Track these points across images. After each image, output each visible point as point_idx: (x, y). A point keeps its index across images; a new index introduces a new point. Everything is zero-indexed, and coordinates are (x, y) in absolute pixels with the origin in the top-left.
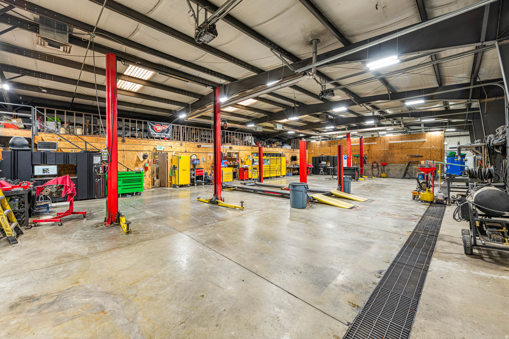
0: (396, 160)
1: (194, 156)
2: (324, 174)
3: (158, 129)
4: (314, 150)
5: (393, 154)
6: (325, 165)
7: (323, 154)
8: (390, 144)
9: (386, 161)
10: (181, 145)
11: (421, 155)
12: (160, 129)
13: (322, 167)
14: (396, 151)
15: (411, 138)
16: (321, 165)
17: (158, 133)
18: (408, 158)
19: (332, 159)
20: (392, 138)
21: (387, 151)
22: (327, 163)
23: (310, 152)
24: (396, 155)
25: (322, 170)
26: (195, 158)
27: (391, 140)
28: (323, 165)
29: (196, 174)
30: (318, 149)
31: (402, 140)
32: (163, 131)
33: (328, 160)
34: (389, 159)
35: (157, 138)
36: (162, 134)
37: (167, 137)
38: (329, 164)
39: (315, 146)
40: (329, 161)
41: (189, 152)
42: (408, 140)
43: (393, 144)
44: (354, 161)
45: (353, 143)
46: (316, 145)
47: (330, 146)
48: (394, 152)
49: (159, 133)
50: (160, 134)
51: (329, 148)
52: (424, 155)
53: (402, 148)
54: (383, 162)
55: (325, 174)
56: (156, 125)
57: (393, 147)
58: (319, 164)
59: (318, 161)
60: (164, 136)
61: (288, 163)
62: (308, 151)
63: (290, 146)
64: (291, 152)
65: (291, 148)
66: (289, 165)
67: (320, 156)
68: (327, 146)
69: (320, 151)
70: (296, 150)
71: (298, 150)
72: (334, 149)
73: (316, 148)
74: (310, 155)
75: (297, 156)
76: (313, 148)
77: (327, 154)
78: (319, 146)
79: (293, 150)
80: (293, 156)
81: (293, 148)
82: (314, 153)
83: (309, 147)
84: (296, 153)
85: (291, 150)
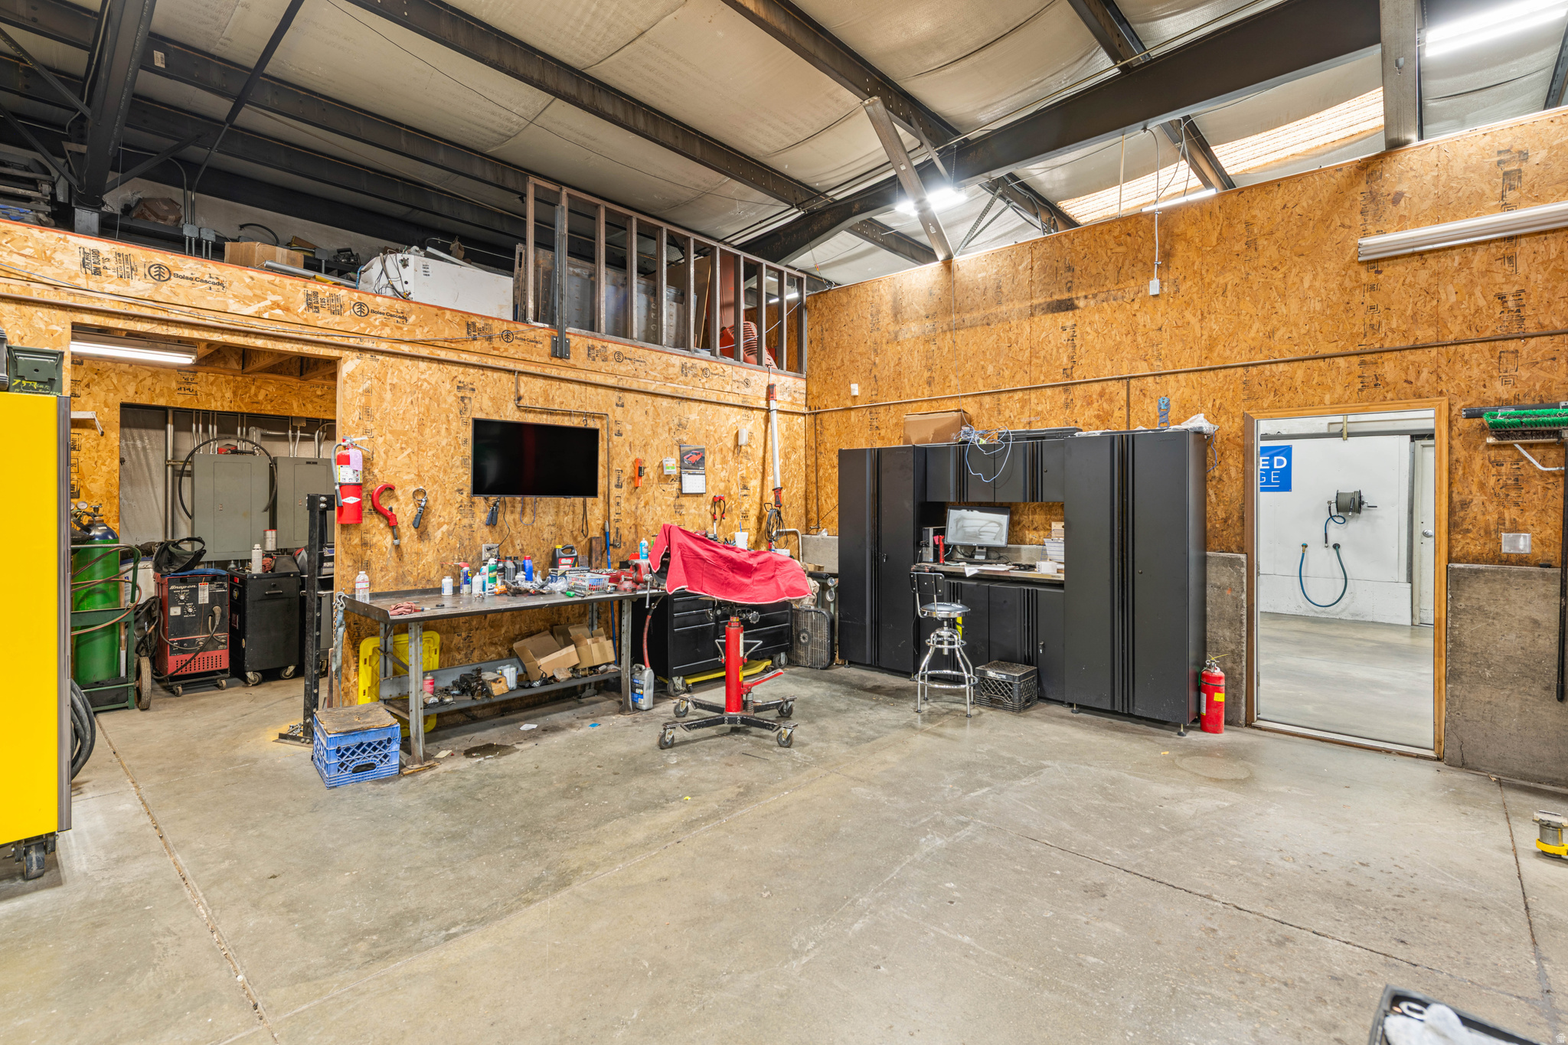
2: (984, 684)
4: (872, 378)
6: (993, 553)
7: (966, 420)
13: (955, 588)
16: (947, 552)
19: (1099, 471)
22: (1015, 533)
23: (829, 402)
25: (947, 640)
28: (970, 553)
30: (916, 362)
33: (1035, 493)
38: (1056, 549)
39: (886, 320)
40: (1057, 509)
44: (1481, 510)
46: (897, 313)
47: (1068, 306)
51: (1052, 328)
55: (991, 696)
58: (919, 543)
59: (908, 505)
61: (408, 532)
62: (814, 390)
63: (507, 283)
64: (491, 362)
65: (519, 315)
66: (430, 557)
67: (937, 434)
68: (1018, 305)
69: (930, 382)
70: (612, 348)
71: (640, 352)
72: (1118, 347)
73: (891, 350)
74: (833, 430)
75: (615, 428)
76: (862, 349)
77: (1025, 419)
78: (928, 323)
79: (542, 331)
80: (531, 419)
81: (546, 313)
82: (872, 408)
83: (824, 349)
84: (614, 396)
85: (507, 336)
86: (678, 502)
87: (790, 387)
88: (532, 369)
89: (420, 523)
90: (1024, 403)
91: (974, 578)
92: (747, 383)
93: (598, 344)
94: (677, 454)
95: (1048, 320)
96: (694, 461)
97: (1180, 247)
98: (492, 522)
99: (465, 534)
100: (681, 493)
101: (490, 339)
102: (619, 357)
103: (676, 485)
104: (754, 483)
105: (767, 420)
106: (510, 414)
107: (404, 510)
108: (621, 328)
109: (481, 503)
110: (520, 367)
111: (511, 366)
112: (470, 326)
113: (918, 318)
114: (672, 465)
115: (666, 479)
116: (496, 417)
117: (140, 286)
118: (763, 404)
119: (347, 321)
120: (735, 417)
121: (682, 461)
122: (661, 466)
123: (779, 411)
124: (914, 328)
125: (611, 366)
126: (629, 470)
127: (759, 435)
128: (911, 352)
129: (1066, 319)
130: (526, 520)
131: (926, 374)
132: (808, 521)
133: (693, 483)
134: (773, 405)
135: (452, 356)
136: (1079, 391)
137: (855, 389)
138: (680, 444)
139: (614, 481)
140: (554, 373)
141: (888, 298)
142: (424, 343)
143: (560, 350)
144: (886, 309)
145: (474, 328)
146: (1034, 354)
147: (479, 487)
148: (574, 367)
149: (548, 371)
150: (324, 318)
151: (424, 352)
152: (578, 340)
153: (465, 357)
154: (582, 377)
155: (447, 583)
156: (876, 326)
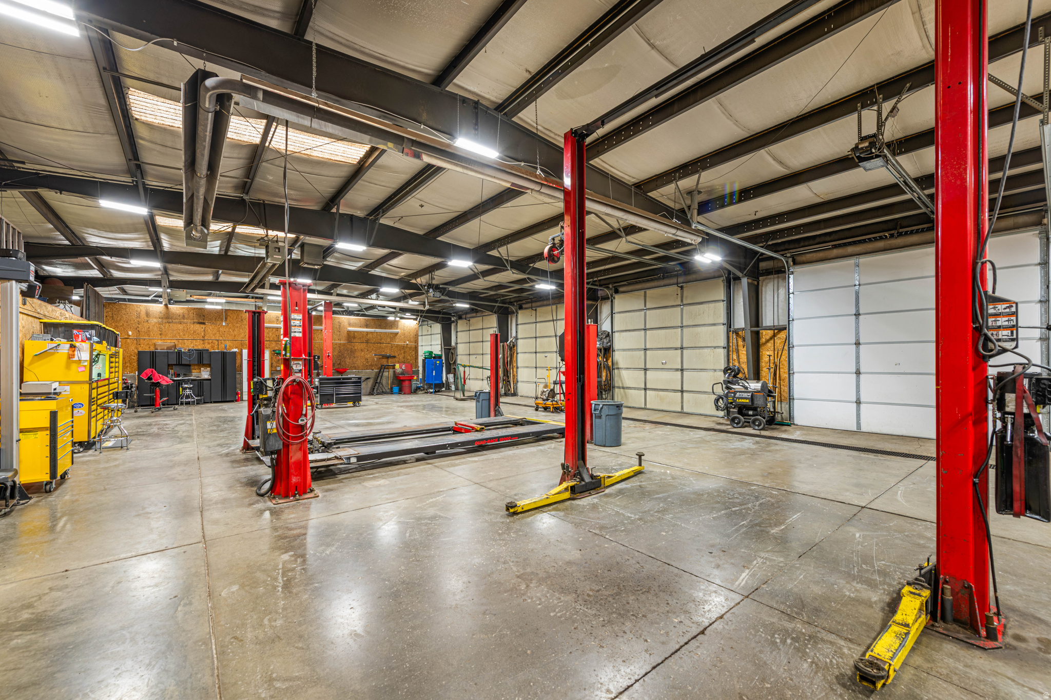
0: (359, 362)
4: (137, 331)
5: (353, 352)
7: (175, 345)
8: (349, 332)
9: (343, 363)
11: (393, 354)
14: (358, 346)
15: (380, 326)
18: (376, 359)
20: (352, 322)
21: (344, 345)
24: (358, 354)
25: (189, 392)
27: (350, 325)
30: (155, 329)
31: (367, 328)
33: (202, 362)
34: (348, 360)
39: (143, 316)
40: (206, 365)
42: (377, 328)
43: (354, 332)
44: (275, 364)
45: (270, 322)
46: (148, 315)
47: (204, 323)
48: (356, 348)
51: (199, 328)
52: (396, 355)
53: (367, 342)
54: (336, 367)
57: (354, 338)
67: (168, 348)
68: (189, 321)
72: (215, 334)
73: (145, 324)
76: (132, 321)
77: (192, 345)
78: (160, 320)
82: (137, 339)
83: (113, 319)
95: (198, 325)
97: (229, 318)
113: (156, 317)
124: (155, 320)
128: (153, 326)
129: (203, 326)
131: (159, 332)
136: (206, 341)
137: (130, 333)
141: (144, 311)
146: (194, 332)
156: (139, 317)
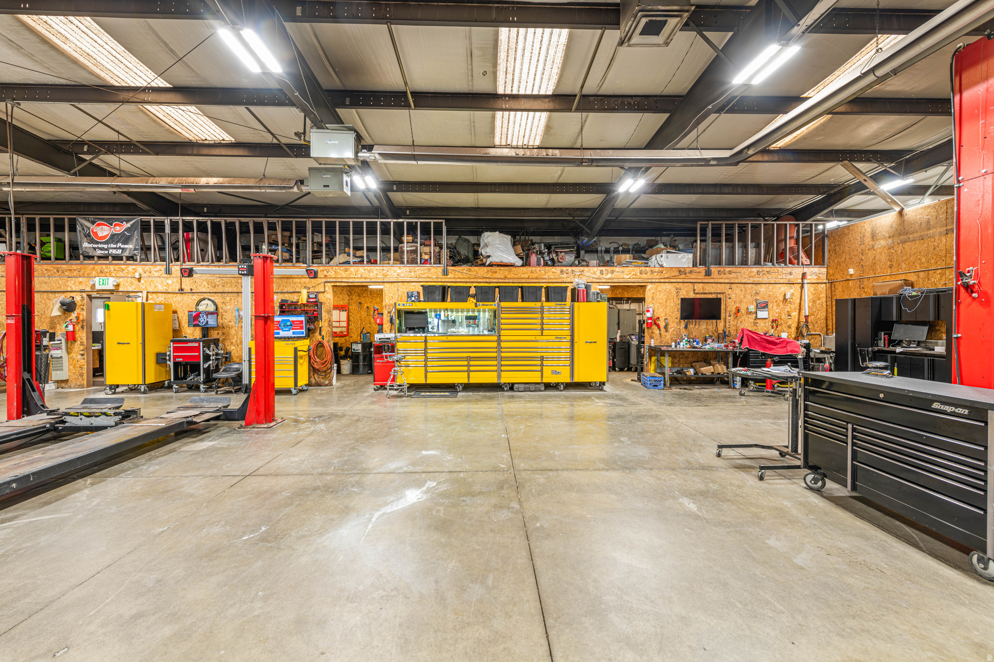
1: (206, 302)
3: (100, 234)
4: (860, 266)
7: (907, 283)
10: (168, 272)
12: (105, 233)
16: (890, 343)
17: (101, 243)
23: (839, 277)
26: (212, 308)
29: (175, 357)
30: (884, 258)
32: (114, 239)
35: (99, 257)
36: (113, 246)
37: (127, 254)
39: (868, 240)
41: (192, 292)
46: (874, 236)
49: (105, 243)
50: (106, 246)
56: (99, 225)
58: (875, 338)
59: (869, 323)
60: (119, 252)
61: (663, 330)
62: (831, 272)
63: (691, 256)
64: (686, 281)
65: (695, 265)
66: (669, 337)
67: (890, 291)
68: (940, 229)
69: (890, 267)
70: (727, 270)
71: (739, 269)
73: (871, 253)
74: (840, 289)
75: (728, 297)
76: (855, 253)
77: (943, 282)
78: (890, 241)
79: (702, 269)
80: (698, 296)
81: (703, 262)
82: (860, 279)
83: (836, 254)
84: (728, 286)
85: (691, 272)
86: (755, 321)
87: (815, 273)
88: (699, 281)
89: (666, 327)
90: (942, 275)
91: (901, 353)
92: (791, 274)
93: (722, 269)
94: (755, 304)
96: (764, 306)
98: (686, 327)
99: (678, 331)
100: (756, 318)
101: (685, 274)
102: (730, 273)
103: (754, 315)
104: (795, 314)
105: (802, 287)
106: (692, 295)
107: (662, 324)
108: (731, 262)
109: (683, 323)
110: (695, 281)
111: (692, 281)
112: (680, 271)
113: (885, 238)
114: (752, 308)
115: (749, 313)
116: (687, 297)
117: (609, 276)
118: (800, 281)
119: (649, 276)
120: (783, 288)
121: (757, 306)
122: (748, 309)
123: (807, 283)
124: (883, 243)
125: (727, 275)
126: (734, 310)
127: (798, 295)
128: (881, 253)
130: (696, 327)
131: (889, 263)
132: (827, 330)
133: (762, 314)
134: (805, 281)
135: (675, 281)
137: (851, 271)
138: (756, 300)
139: (728, 314)
140: (706, 281)
141: (869, 230)
142: (667, 278)
143: (708, 273)
144: (868, 235)
145: (681, 271)
146: (948, 252)
147: (683, 317)
148: (713, 278)
149: (704, 281)
150: (644, 276)
151: (667, 280)
152: (714, 269)
153: (678, 280)
154: (716, 281)
155: (673, 344)
156: (862, 243)
